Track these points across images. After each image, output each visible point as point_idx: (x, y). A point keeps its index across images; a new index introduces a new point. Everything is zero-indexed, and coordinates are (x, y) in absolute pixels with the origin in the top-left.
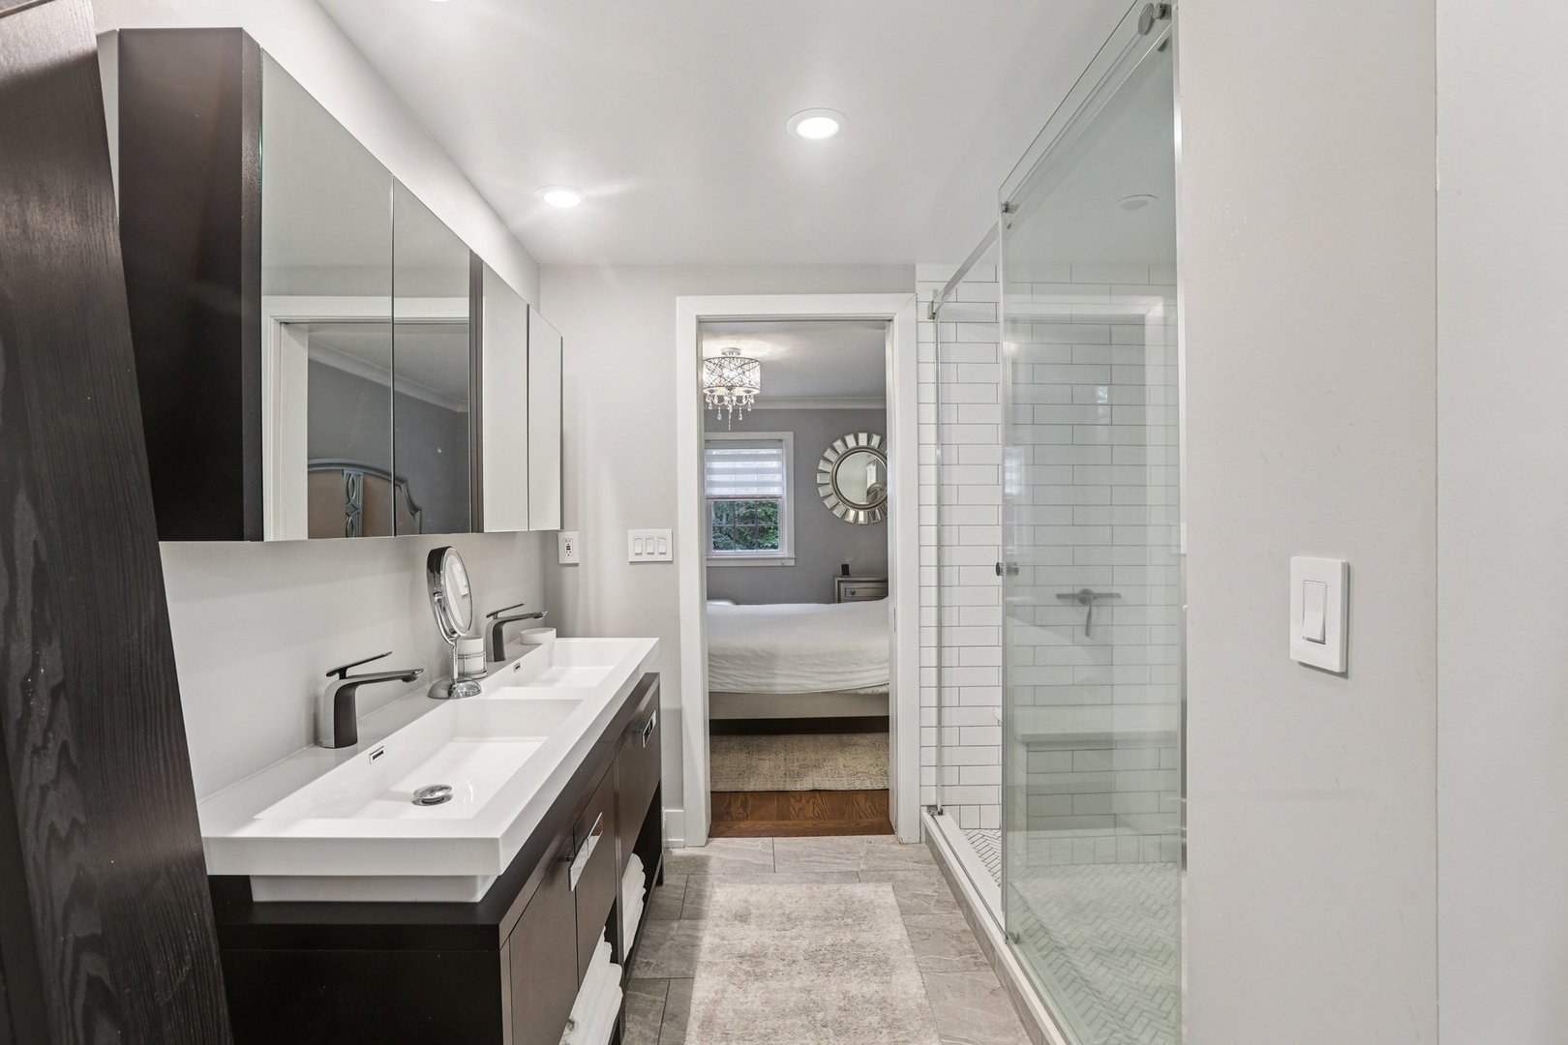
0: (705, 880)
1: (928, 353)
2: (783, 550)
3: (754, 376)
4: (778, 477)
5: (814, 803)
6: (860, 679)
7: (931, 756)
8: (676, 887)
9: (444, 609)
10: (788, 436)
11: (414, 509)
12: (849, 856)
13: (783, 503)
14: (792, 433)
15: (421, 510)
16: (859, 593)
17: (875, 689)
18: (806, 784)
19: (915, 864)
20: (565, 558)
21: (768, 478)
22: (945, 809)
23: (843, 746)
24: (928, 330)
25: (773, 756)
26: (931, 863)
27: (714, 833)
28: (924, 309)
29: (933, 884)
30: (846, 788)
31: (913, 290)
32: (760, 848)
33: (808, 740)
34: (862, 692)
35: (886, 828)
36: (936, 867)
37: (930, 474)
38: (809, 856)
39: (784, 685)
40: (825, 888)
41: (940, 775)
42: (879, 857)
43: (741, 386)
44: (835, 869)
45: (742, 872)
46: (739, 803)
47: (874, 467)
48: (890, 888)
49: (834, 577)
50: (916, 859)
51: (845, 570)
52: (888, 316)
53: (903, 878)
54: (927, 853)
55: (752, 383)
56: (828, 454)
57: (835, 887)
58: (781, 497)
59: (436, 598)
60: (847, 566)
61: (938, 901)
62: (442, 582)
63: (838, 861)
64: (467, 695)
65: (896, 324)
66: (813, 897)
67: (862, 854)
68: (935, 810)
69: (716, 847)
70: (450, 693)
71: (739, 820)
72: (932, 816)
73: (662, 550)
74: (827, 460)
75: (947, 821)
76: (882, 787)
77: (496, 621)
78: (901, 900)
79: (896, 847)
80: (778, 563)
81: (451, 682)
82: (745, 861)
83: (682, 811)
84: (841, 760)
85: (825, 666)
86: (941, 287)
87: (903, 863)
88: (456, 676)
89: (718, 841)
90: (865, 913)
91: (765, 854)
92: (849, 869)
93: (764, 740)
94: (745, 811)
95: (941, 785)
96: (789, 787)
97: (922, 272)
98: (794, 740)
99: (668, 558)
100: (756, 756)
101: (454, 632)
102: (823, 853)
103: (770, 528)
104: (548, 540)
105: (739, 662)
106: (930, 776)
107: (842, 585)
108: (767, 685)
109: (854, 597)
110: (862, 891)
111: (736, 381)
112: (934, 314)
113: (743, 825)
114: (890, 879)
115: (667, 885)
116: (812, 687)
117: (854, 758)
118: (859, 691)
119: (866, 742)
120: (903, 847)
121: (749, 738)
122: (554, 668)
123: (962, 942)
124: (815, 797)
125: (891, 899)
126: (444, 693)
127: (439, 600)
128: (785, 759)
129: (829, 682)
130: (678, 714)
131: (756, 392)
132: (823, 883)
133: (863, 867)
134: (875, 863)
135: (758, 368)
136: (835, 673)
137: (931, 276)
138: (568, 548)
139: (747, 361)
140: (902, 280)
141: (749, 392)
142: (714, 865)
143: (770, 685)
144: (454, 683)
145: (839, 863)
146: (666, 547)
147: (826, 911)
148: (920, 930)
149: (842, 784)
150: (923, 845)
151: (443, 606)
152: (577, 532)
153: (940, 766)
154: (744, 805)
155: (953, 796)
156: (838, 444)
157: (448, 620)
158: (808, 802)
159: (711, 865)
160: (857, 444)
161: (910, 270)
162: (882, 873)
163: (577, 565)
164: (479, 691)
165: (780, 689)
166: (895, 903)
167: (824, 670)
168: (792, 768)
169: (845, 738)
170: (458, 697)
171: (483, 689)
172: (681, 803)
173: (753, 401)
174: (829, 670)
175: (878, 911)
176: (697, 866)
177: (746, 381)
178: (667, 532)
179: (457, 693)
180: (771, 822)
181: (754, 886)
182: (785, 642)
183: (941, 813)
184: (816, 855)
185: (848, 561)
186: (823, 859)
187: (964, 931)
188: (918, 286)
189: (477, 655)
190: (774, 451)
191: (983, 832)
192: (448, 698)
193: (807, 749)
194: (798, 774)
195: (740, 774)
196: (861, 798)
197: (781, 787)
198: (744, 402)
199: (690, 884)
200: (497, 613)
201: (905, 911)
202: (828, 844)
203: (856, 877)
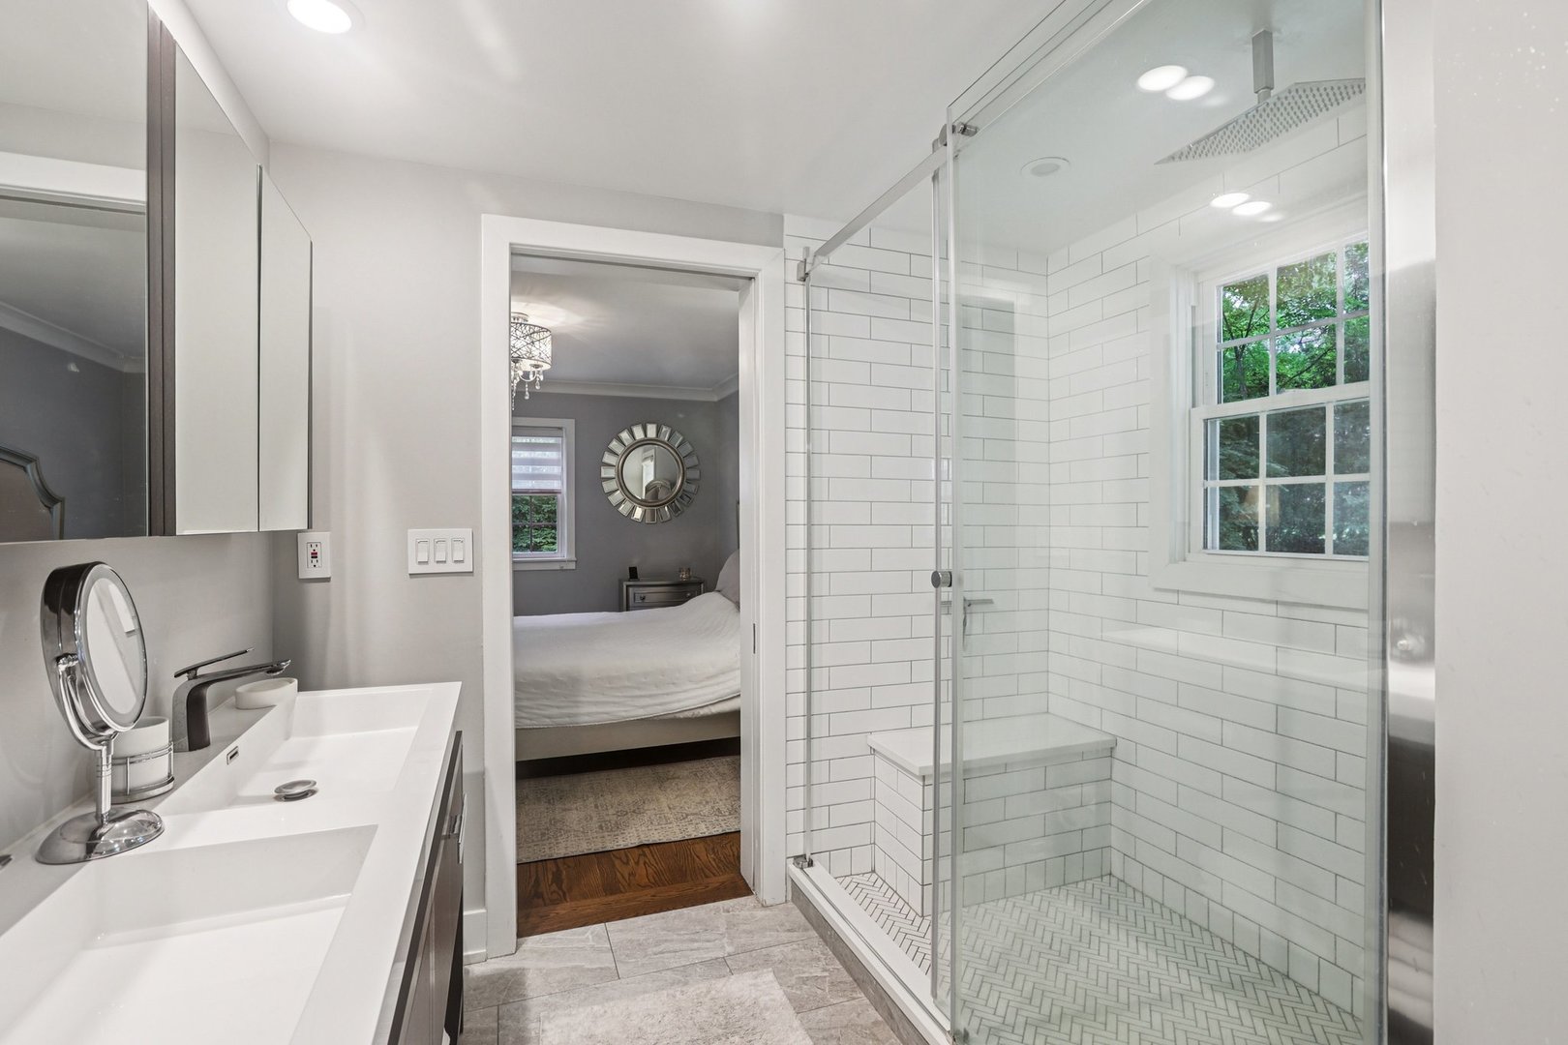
0: (525, 1009)
1: (798, 320)
2: (562, 552)
3: (544, 349)
4: (556, 470)
5: (645, 863)
6: (679, 701)
7: (798, 798)
8: (484, 1032)
9: (82, 685)
10: (569, 424)
11: (50, 499)
12: (708, 936)
13: (563, 499)
14: (573, 420)
15: (62, 501)
16: (649, 599)
17: (696, 712)
18: (630, 838)
19: (789, 934)
20: (308, 571)
21: (544, 470)
22: (814, 858)
23: (661, 781)
24: (797, 293)
25: (579, 804)
26: (806, 930)
27: (524, 931)
28: (793, 267)
29: (819, 959)
30: (679, 837)
31: (780, 245)
32: (591, 943)
33: (617, 777)
34: (681, 716)
35: (740, 888)
36: (814, 933)
37: (798, 464)
38: (658, 943)
39: (589, 714)
40: (692, 990)
41: (808, 820)
42: (744, 931)
43: (529, 358)
44: (696, 957)
45: (574, 986)
46: (550, 877)
47: (652, 463)
48: (771, 977)
49: (621, 582)
50: (788, 926)
51: (633, 573)
52: (749, 273)
53: (781, 957)
54: (797, 915)
55: (542, 355)
56: (614, 445)
57: (703, 987)
58: (560, 493)
59: (62, 668)
60: (635, 568)
61: (832, 983)
62: (78, 631)
63: (696, 945)
64: (130, 845)
65: (761, 282)
66: (679, 1010)
67: (723, 930)
68: (804, 861)
69: (532, 951)
70: (90, 849)
71: (554, 902)
72: (802, 869)
73: (458, 556)
74: (615, 453)
75: (817, 872)
76: (720, 832)
77: (195, 683)
78: (789, 990)
79: (760, 913)
80: (557, 567)
81: (94, 823)
82: (574, 968)
83: (483, 911)
84: (663, 799)
85: (639, 689)
86: (815, 246)
87: (775, 934)
88: (106, 806)
89: (533, 942)
90: (753, 1023)
91: (600, 950)
92: (713, 955)
93: (563, 783)
94: (560, 888)
95: (809, 831)
96: (610, 846)
97: (791, 224)
98: (602, 777)
99: (467, 567)
100: (558, 806)
101: (106, 727)
102: (675, 937)
103: (525, 527)
104: (282, 547)
105: (533, 690)
106: (797, 821)
107: (631, 589)
108: (569, 716)
109: (644, 604)
110: (739, 987)
111: (524, 351)
112: (807, 274)
113: (563, 909)
114: (767, 961)
115: (470, 1031)
116: (624, 714)
117: (677, 796)
118: (678, 715)
119: (686, 773)
120: (768, 912)
121: (545, 781)
122: (293, 740)
123: (878, 1040)
124: (645, 855)
125: (778, 994)
126: (78, 850)
127: (69, 671)
128: (596, 806)
129: (643, 707)
130: (481, 777)
131: (546, 367)
132: (686, 983)
133: (730, 949)
134: (743, 941)
135: (549, 339)
136: (650, 696)
137: (802, 232)
138: (314, 555)
139: (536, 329)
140: (770, 231)
141: (537, 366)
142: (533, 983)
143: (575, 715)
144: (101, 826)
145: (698, 949)
146: (463, 552)
147: (701, 1028)
148: (825, 1033)
149: (673, 832)
150: (791, 905)
151: (79, 681)
152: (328, 533)
153: (808, 808)
154: (557, 879)
155: (822, 841)
156: (625, 435)
157: (90, 709)
158: (637, 863)
159: (529, 982)
160: (646, 436)
161: (778, 220)
162: (754, 954)
163: (327, 580)
164: (159, 831)
165: (585, 720)
166: (784, 999)
167: (637, 693)
168: (607, 818)
169: (660, 769)
170: (111, 852)
171: (167, 822)
172: (482, 901)
173: (542, 378)
174: (643, 693)
175: (767, 1015)
176: (508, 988)
177: (536, 353)
178: (466, 533)
179: (107, 844)
180: (597, 900)
181: (596, 1008)
182: (590, 661)
183: (811, 864)
184: (666, 941)
185: (634, 563)
186: (677, 946)
187: (876, 1023)
188: (786, 241)
189: (156, 754)
190: (551, 441)
191: (856, 879)
192: (85, 859)
193: (620, 791)
194: (617, 825)
195: (543, 834)
196: (700, 848)
197: (597, 846)
198: (532, 378)
199: (503, 1022)
200: (195, 668)
201: (800, 1007)
202: (676, 922)
203: (722, 966)
